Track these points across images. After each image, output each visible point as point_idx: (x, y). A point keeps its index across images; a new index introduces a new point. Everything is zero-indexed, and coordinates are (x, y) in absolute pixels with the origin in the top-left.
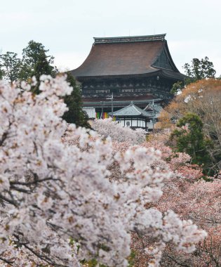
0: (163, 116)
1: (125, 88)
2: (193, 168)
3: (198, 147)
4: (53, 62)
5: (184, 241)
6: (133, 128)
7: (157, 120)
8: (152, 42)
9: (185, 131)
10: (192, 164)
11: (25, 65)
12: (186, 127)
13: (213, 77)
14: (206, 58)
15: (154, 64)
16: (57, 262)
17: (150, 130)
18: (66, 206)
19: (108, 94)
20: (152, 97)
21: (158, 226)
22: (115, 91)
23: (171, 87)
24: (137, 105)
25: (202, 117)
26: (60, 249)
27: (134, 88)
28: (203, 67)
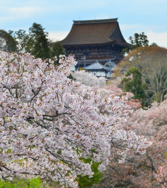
0: (116, 69)
1: (93, 52)
2: (135, 101)
3: (139, 89)
4: (47, 36)
5: (139, 147)
6: (98, 77)
7: (113, 72)
8: (109, 23)
9: (130, 79)
10: (135, 99)
11: (31, 38)
12: (131, 76)
13: (147, 45)
14: (143, 33)
15: (111, 37)
16: (65, 159)
17: (108, 78)
18: (74, 128)
19: (82, 55)
20: (109, 58)
21: (124, 139)
22: (86, 54)
23: (121, 51)
24: (100, 62)
25: (141, 70)
26: (67, 152)
27: (98, 52)
28: (141, 39)
